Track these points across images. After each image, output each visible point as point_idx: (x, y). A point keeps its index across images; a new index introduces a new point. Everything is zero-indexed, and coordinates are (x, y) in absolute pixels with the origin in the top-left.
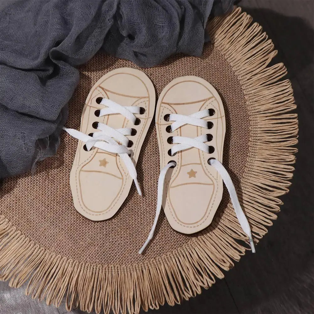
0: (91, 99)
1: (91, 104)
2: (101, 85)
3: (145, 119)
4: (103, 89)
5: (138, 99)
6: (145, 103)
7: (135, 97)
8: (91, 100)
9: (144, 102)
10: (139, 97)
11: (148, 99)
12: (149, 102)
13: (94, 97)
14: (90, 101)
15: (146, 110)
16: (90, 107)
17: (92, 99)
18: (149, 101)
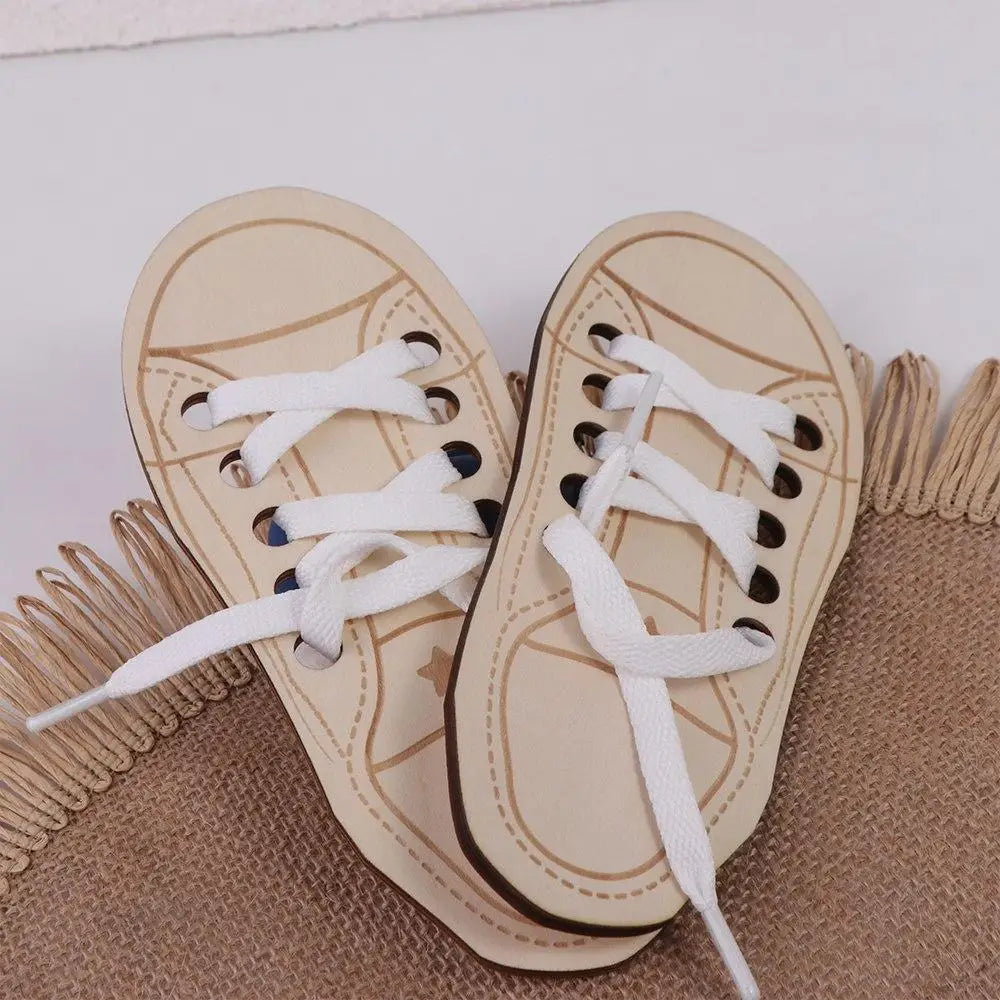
0: (157, 428)
1: (174, 448)
2: (154, 344)
3: (464, 372)
4: (173, 353)
5: (364, 308)
6: (411, 308)
7: (344, 309)
8: (164, 432)
9: (403, 306)
10: (361, 300)
11: (403, 287)
12: (421, 293)
13: (164, 414)
14: (161, 439)
15: (434, 331)
16: (182, 462)
17: (162, 423)
18: (416, 287)
